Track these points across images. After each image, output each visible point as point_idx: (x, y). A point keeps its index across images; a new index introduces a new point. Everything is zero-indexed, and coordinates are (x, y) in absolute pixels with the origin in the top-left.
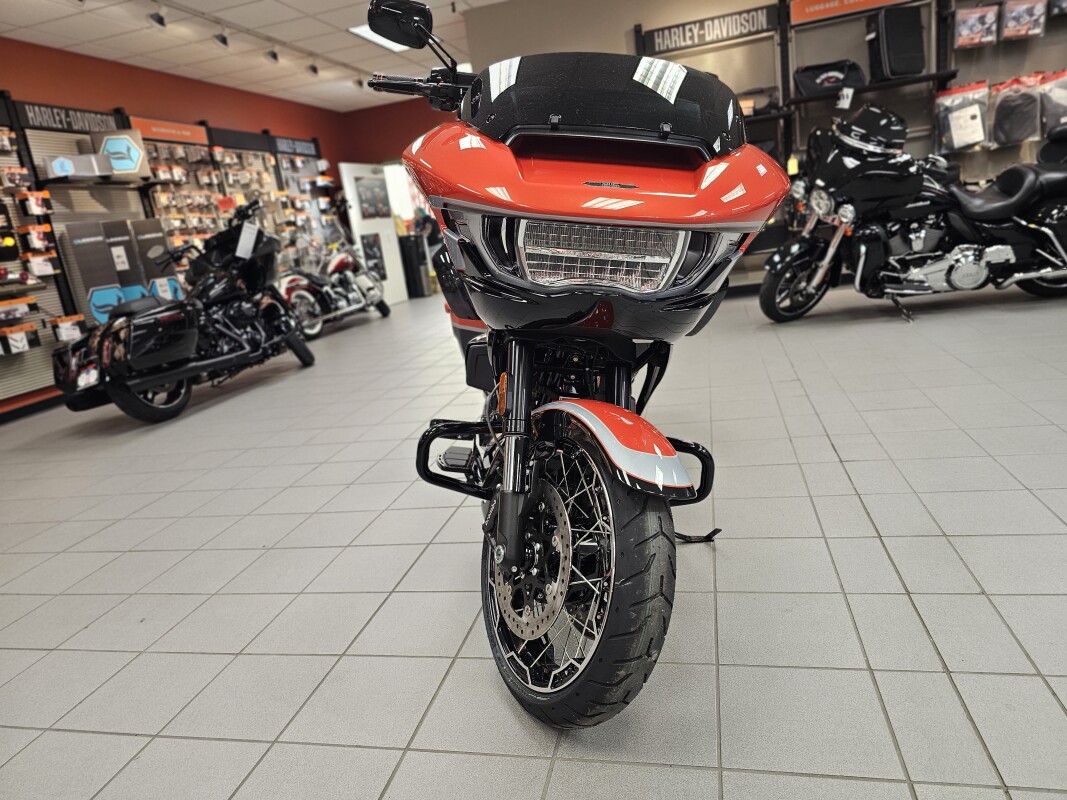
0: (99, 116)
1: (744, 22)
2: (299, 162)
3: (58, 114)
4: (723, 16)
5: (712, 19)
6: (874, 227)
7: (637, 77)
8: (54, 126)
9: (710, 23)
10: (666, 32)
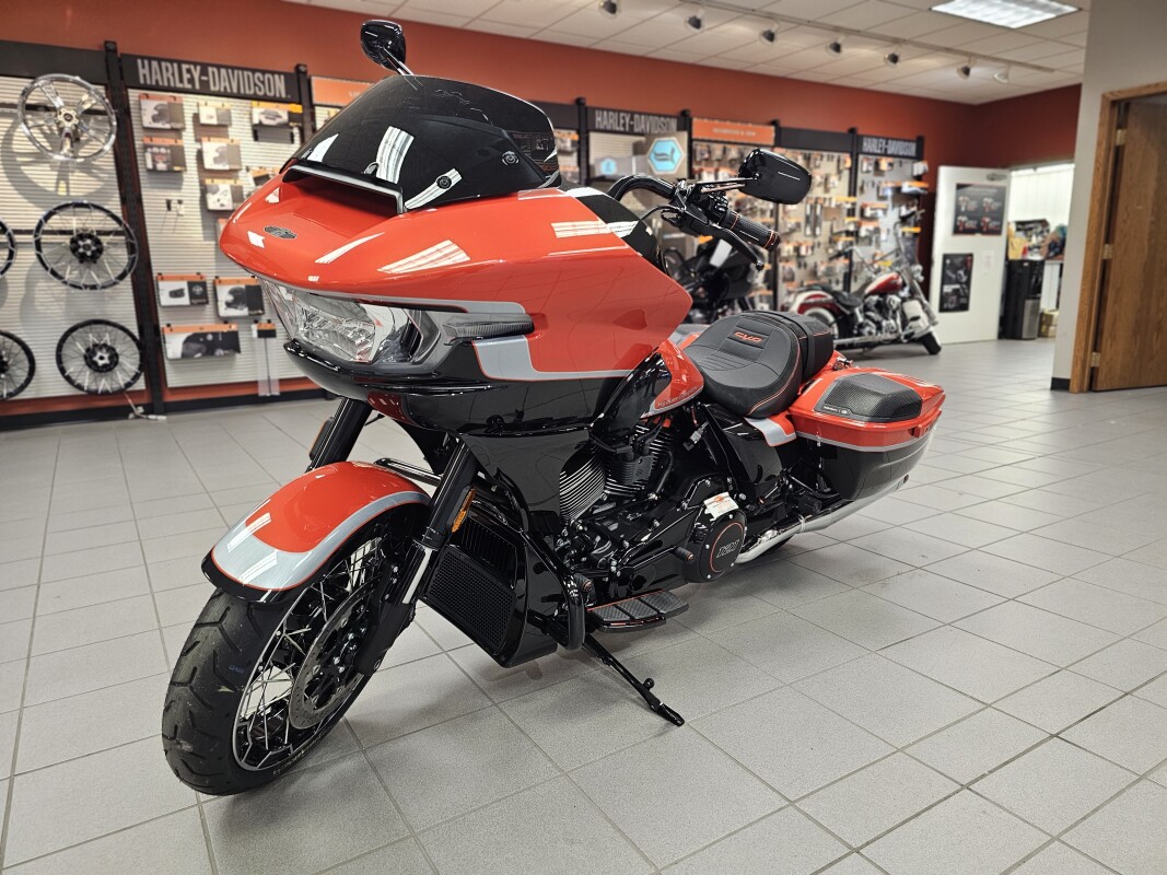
0: (662, 119)
2: (884, 164)
3: (624, 118)
7: (412, 138)
8: (617, 129)
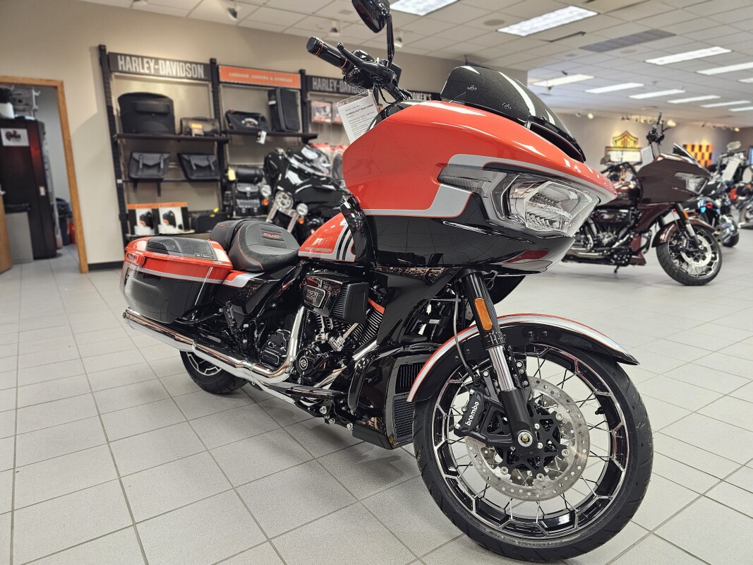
1: (188, 69)
4: (174, 61)
5: (165, 60)
6: (315, 220)
9: (163, 62)
10: (128, 58)
